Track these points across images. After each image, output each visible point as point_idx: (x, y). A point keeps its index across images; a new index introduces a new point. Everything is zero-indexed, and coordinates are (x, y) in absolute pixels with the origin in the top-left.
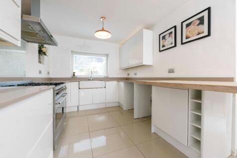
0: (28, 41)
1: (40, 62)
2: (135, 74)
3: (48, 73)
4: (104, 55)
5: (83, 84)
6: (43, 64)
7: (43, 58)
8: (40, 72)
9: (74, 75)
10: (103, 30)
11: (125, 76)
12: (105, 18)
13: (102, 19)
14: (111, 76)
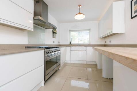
0: (46, 29)
1: (54, 37)
2: (110, 42)
3: (59, 42)
4: (88, 30)
5: (73, 48)
6: (56, 38)
7: (56, 36)
8: (54, 42)
9: (71, 43)
10: (80, 13)
11: (103, 43)
12: (81, 6)
13: (79, 7)
14: (92, 43)
